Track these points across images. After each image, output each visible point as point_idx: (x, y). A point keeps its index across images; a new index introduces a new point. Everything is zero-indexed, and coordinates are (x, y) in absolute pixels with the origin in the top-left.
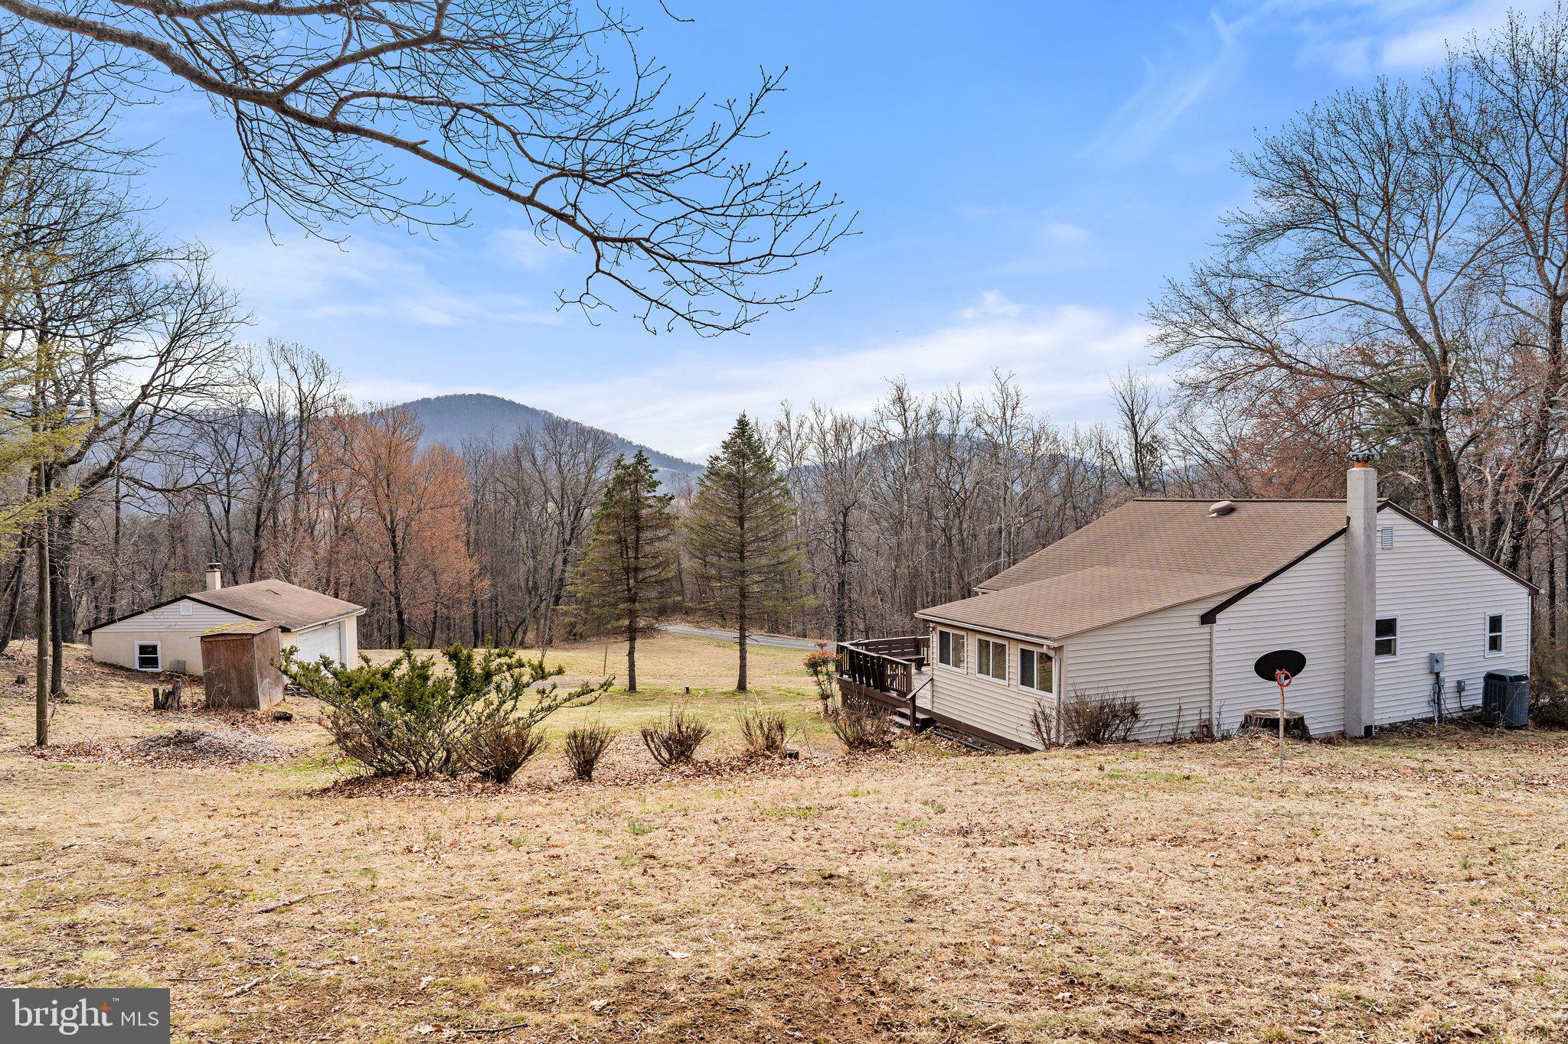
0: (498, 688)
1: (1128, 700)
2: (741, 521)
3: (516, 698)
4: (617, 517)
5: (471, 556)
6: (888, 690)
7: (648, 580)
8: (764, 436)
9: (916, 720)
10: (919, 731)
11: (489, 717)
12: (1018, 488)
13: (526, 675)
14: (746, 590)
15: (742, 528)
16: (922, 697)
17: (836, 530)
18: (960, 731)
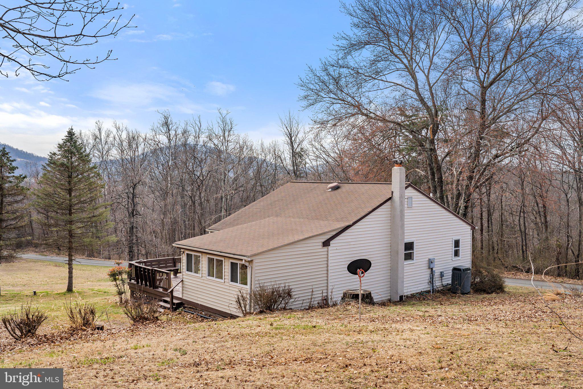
1: (287, 288)
2: (70, 191)
6: (157, 287)
7: (9, 227)
8: (85, 141)
9: (173, 304)
10: (175, 310)
12: (231, 175)
14: (73, 233)
15: (70, 196)
16: (177, 291)
17: (128, 197)
18: (198, 309)
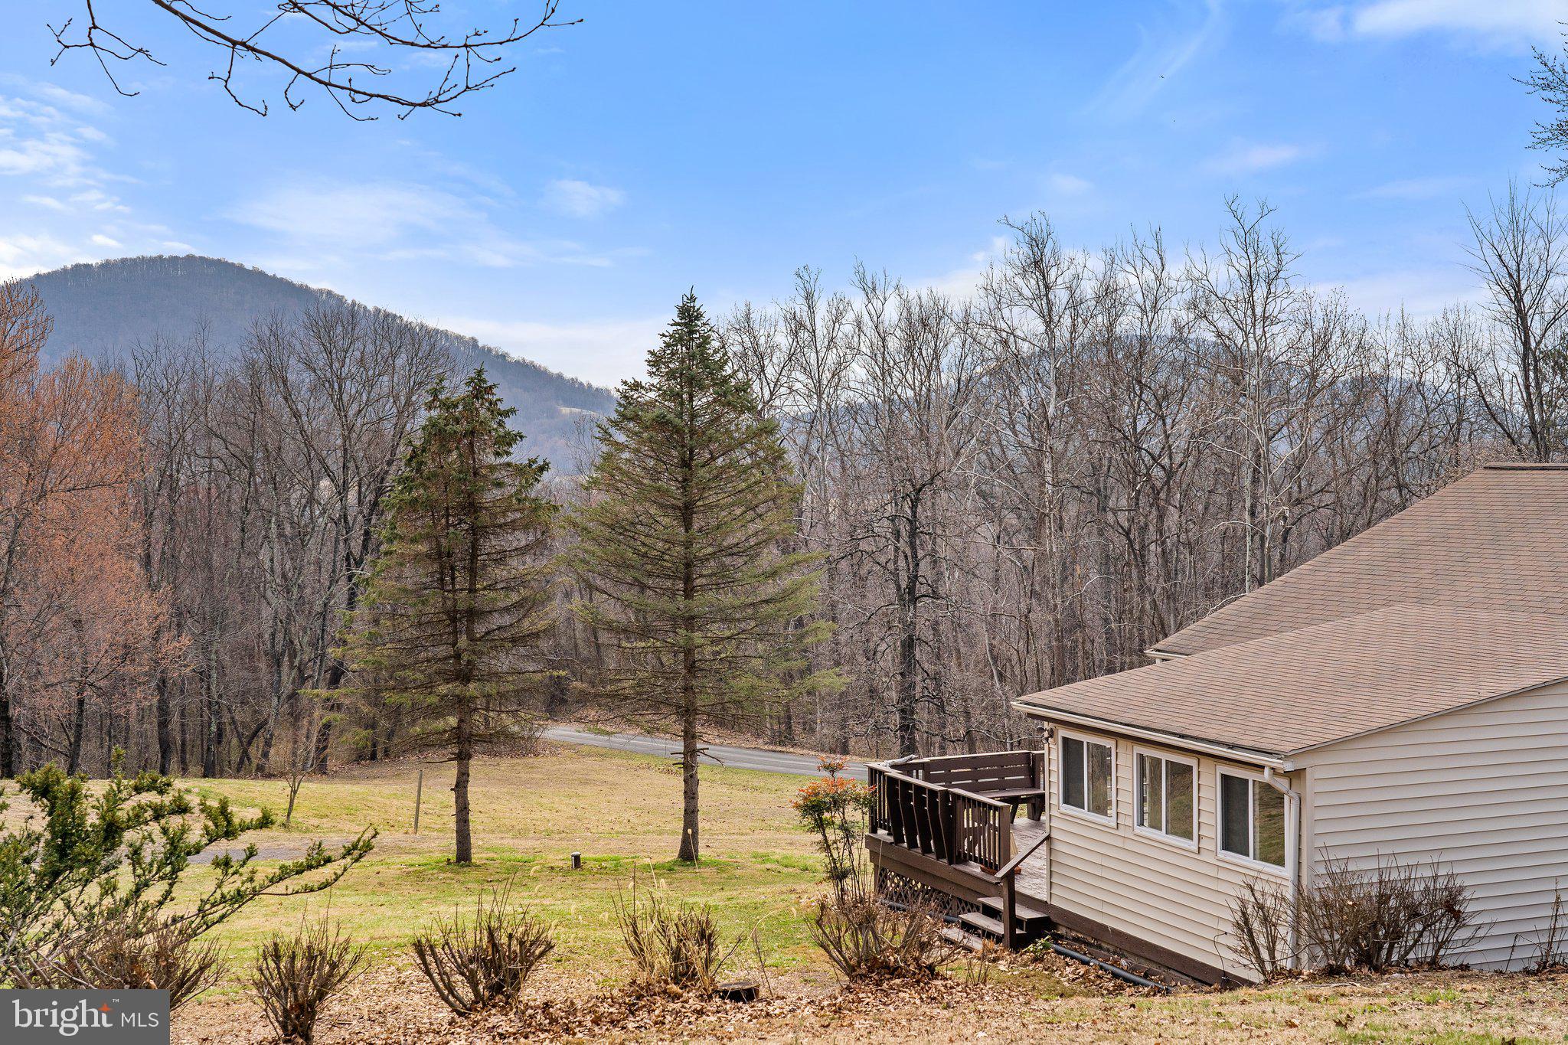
0: (135, 855)
1: (1441, 883)
2: (686, 513)
3: (173, 878)
4: (431, 506)
5: (153, 588)
6: (964, 859)
7: (497, 635)
8: (762, 341)
9: (1015, 922)
10: (1017, 944)
11: (112, 914)
12: (1283, 449)
13: (196, 829)
14: (697, 657)
15: (688, 526)
16: (1033, 875)
17: (897, 535)
18: (1105, 946)
